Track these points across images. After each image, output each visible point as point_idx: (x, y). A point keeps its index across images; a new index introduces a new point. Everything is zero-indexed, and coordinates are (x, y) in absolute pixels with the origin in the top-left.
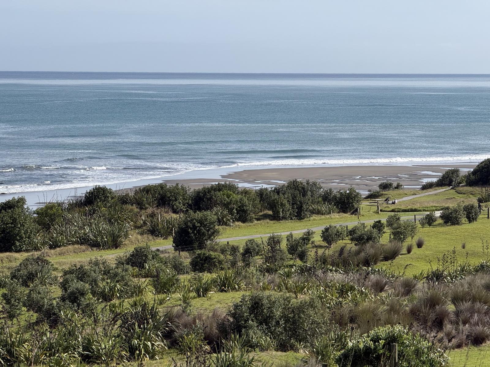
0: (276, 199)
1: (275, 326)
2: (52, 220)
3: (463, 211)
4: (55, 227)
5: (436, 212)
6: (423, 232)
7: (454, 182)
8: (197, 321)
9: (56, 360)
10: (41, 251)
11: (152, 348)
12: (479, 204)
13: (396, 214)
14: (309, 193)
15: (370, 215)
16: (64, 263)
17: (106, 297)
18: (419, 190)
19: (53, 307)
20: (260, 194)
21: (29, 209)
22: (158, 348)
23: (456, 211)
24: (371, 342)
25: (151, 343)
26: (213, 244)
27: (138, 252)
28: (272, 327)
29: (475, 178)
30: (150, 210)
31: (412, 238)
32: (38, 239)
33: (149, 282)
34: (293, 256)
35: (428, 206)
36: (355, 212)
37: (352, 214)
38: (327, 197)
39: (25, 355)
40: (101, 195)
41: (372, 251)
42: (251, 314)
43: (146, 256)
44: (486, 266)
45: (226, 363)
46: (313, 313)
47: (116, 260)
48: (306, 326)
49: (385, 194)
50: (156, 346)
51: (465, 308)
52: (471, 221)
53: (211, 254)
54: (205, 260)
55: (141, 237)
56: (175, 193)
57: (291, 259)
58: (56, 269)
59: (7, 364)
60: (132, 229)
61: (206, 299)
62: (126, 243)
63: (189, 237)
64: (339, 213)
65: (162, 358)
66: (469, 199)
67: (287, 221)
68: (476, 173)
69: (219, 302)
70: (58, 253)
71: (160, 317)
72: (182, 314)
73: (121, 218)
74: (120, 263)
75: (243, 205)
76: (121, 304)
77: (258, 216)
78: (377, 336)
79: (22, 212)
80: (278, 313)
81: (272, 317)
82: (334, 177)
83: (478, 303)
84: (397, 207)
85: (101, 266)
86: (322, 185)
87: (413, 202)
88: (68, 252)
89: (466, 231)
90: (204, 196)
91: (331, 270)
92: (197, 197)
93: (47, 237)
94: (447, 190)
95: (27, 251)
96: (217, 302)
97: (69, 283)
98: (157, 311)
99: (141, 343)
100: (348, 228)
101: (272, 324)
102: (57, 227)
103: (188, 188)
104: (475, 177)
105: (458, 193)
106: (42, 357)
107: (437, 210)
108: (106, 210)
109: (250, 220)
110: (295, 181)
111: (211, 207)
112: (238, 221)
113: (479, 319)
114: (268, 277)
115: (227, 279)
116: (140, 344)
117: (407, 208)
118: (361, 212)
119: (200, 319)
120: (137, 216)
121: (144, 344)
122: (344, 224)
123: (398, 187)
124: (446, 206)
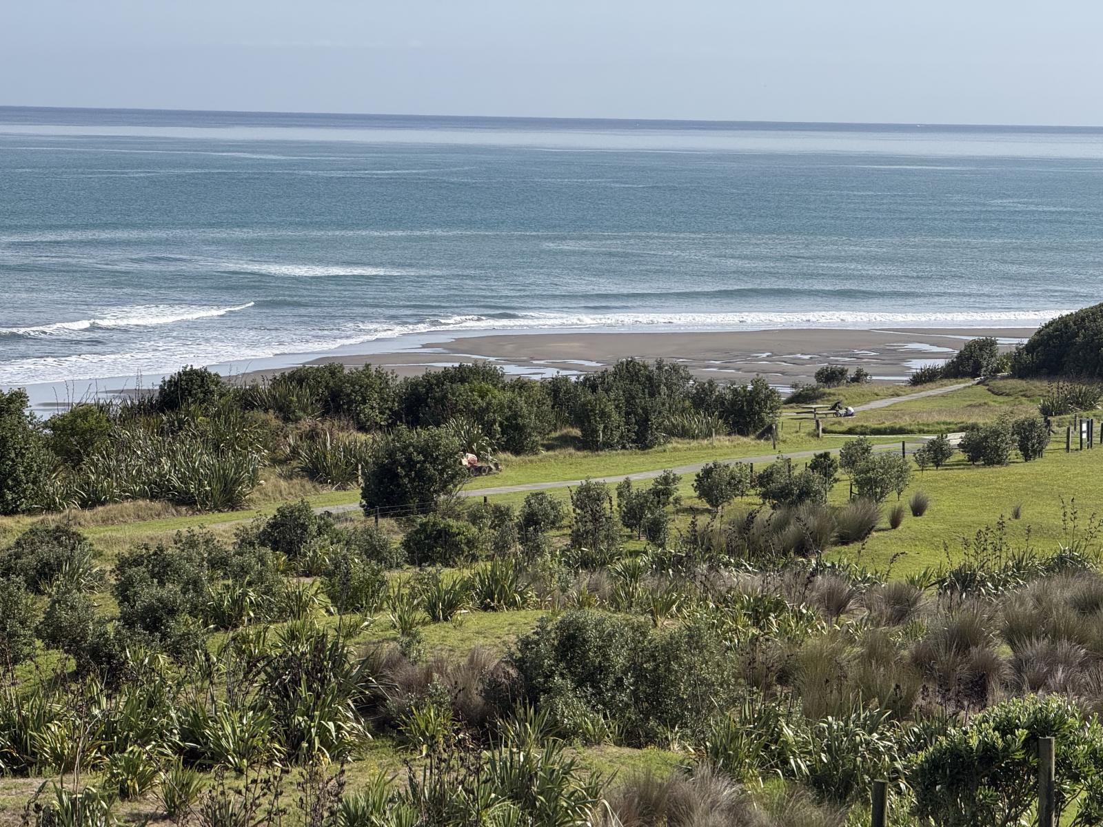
0: (589, 402)
1: (612, 688)
2: (87, 443)
3: (1013, 435)
4: (92, 459)
5: (950, 436)
6: (923, 481)
7: (984, 369)
8: (436, 676)
9: (128, 761)
10: (61, 512)
11: (337, 736)
12: (1046, 419)
13: (861, 440)
14: (663, 389)
15: (800, 440)
16: (117, 542)
17: (223, 619)
18: (906, 386)
19: (107, 640)
20: (554, 391)
21: (35, 418)
22: (350, 735)
23: (996, 433)
24: (996, 733)
25: (335, 724)
26: (453, 501)
27: (286, 517)
28: (607, 690)
29: (1033, 359)
30: (306, 423)
31: (899, 494)
32: (55, 485)
33: (321, 586)
34: (632, 532)
35: (930, 420)
36: (767, 432)
37: (759, 437)
38: (702, 400)
39: (53, 750)
40: (196, 387)
41: (812, 522)
42: (558, 661)
43: (304, 527)
44: (1070, 558)
45: (511, 771)
46: (699, 660)
47: (236, 535)
48: (684, 690)
49: (830, 394)
50: (346, 731)
51: (1034, 652)
52: (1030, 457)
53: (451, 523)
54: (436, 539)
55: (286, 484)
56: (361, 386)
57: (630, 537)
58: (97, 555)
59: (12, 769)
60: (265, 466)
61: (450, 625)
62: (254, 496)
63: (398, 485)
64: (729, 434)
65: (361, 760)
66: (1020, 407)
67: (614, 452)
68: (1034, 349)
69: (481, 633)
70: (99, 519)
71: (352, 666)
72: (399, 660)
73: (241, 439)
74: (245, 542)
75: (515, 416)
76: (260, 636)
77: (548, 439)
78: (1009, 720)
79: (19, 423)
80: (620, 660)
81: (607, 668)
82: (709, 355)
83: (1065, 644)
84: (860, 424)
85: (202, 548)
86: (691, 372)
87: (896, 412)
88: (123, 516)
89: (1020, 480)
90: (427, 393)
91: (726, 565)
92: (411, 395)
93: (74, 482)
94: (969, 387)
95: (30, 512)
96: (477, 633)
97: (134, 587)
98: (345, 652)
99: (312, 724)
100: (754, 469)
101: (606, 685)
102: (98, 460)
103: (391, 376)
104: (1032, 357)
105: (993, 393)
106: (91, 753)
107: (949, 431)
108: (208, 423)
109: (532, 449)
110: (631, 361)
111: (443, 418)
112: (504, 449)
113: (1066, 680)
114: (585, 578)
115: (496, 582)
116: (310, 727)
117: (883, 426)
118: (780, 434)
119: (441, 671)
120: (278, 435)
121: (320, 726)
122: (746, 460)
123: (859, 377)
124: (971, 421)
